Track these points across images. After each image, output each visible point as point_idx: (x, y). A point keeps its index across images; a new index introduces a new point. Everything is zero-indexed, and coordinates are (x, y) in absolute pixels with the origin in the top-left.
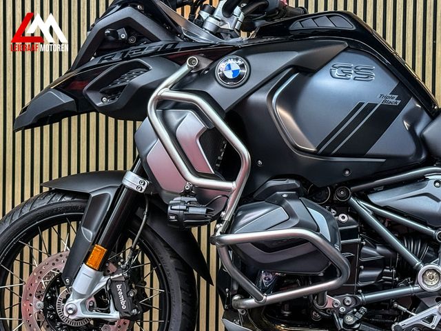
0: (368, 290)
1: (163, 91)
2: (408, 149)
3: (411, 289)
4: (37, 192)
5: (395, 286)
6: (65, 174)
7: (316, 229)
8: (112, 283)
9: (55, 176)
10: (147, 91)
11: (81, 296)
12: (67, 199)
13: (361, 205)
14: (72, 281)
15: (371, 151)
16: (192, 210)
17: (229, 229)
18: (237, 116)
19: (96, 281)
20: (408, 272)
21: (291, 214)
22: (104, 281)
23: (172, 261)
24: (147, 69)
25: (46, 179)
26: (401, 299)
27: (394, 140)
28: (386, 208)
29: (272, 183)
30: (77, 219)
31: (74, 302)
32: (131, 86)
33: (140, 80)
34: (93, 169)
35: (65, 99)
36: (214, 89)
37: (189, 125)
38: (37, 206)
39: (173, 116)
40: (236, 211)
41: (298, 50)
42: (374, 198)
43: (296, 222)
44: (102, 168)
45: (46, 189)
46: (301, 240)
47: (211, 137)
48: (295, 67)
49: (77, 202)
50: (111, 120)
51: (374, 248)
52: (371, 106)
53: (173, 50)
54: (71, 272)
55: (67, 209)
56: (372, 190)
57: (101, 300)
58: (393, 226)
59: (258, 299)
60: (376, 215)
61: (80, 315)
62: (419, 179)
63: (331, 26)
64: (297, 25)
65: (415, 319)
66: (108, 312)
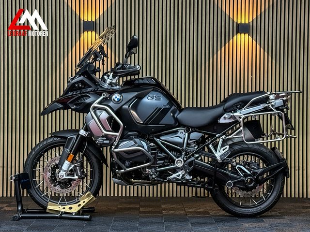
0: (160, 167)
1: (95, 104)
2: (172, 122)
3: (173, 166)
4: (46, 137)
5: (168, 166)
7: (143, 147)
8: (75, 167)
10: (90, 104)
11: (65, 171)
12: (59, 139)
13: (157, 140)
14: (62, 166)
15: (161, 123)
16: (105, 142)
17: (116, 147)
18: (119, 112)
19: (70, 166)
20: (172, 161)
21: (136, 143)
22: (73, 166)
23: (95, 159)
24: (90, 97)
25: (50, 132)
26: (170, 170)
27: (168, 119)
28: (165, 141)
29: (130, 133)
30: (63, 146)
31: (62, 173)
32: (85, 103)
33: (88, 101)
34: (66, 129)
36: (111, 104)
37: (104, 115)
39: (98, 112)
40: (118, 142)
41: (137, 92)
42: (162, 138)
43: (137, 145)
44: (70, 128)
45: (50, 136)
46: (139, 151)
47: (110, 119)
48: (136, 97)
49: (63, 140)
50: (78, 114)
51: (162, 154)
52: (160, 109)
53: (97, 91)
54: (61, 163)
56: (161, 135)
57: (72, 172)
58: (168, 147)
59: (125, 170)
60: (162, 143)
61: (65, 177)
62: (176, 132)
63: (148, 82)
64: (137, 82)
65: (174, 175)
66: (74, 176)
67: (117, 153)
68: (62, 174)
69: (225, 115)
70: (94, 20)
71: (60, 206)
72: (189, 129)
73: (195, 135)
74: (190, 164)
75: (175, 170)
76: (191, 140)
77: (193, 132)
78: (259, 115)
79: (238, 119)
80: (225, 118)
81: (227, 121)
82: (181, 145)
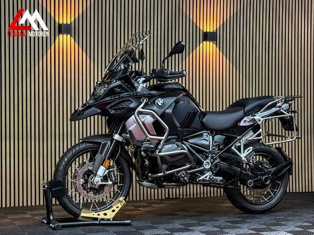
1: (140, 109)
2: (199, 126)
3: (201, 168)
4: (77, 142)
6: (89, 135)
7: (185, 150)
8: (110, 172)
9: (85, 136)
11: (101, 177)
13: (186, 143)
14: (96, 172)
16: (150, 146)
18: (163, 116)
19: (105, 171)
22: (107, 171)
23: (126, 164)
25: (81, 137)
28: (194, 144)
33: (132, 106)
34: (96, 134)
36: (155, 108)
37: (149, 119)
41: (176, 96)
42: (190, 141)
43: (180, 148)
44: (100, 133)
45: (81, 141)
48: (175, 101)
49: (95, 146)
52: (191, 113)
55: (91, 148)
56: (188, 139)
58: (196, 149)
59: (164, 173)
60: (190, 146)
61: (100, 183)
62: (202, 135)
64: (166, 86)
65: (202, 177)
66: (108, 182)
68: (97, 180)
69: (246, 118)
70: (69, 23)
71: (94, 213)
72: (213, 132)
73: (218, 138)
76: (215, 142)
77: (216, 135)
78: (275, 118)
79: (258, 122)
80: (245, 121)
81: (247, 124)
82: (208, 147)
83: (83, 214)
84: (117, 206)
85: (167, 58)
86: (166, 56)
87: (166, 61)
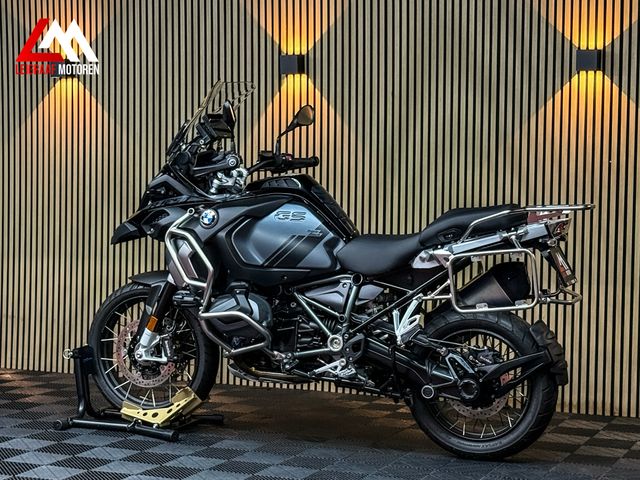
0: (303, 349)
1: (173, 229)
2: (326, 263)
3: (324, 350)
4: (123, 284)
5: (320, 347)
6: (143, 271)
8: (163, 340)
9: (136, 273)
10: (166, 228)
11: (145, 347)
12: (141, 287)
13: (300, 297)
14: (140, 338)
15: (299, 265)
16: (186, 299)
19: (152, 338)
21: (238, 303)
22: (158, 338)
24: (168, 215)
25: (130, 275)
26: (320, 355)
27: (318, 256)
29: (234, 284)
30: (144, 300)
31: (141, 351)
32: (158, 225)
35: (132, 228)
36: (198, 229)
37: (184, 250)
38: (124, 291)
40: (210, 300)
41: (248, 205)
42: (308, 294)
43: (238, 308)
45: (129, 281)
49: (145, 290)
51: (308, 324)
52: (301, 238)
54: (140, 332)
55: (140, 294)
57: (158, 350)
58: (317, 311)
60: (308, 303)
61: (144, 358)
62: (337, 282)
63: (285, 185)
64: (267, 185)
66: (161, 357)
67: (208, 321)
68: (141, 353)
69: (423, 254)
70: (304, 52)
71: (141, 410)
72: (361, 279)
73: (369, 290)
74: (356, 347)
75: (329, 357)
76: (361, 300)
77: (364, 284)
78: (487, 256)
79: (443, 262)
80: (423, 260)
81: (427, 265)
82: (342, 308)
83: (125, 411)
84: (179, 403)
85: (286, 132)
86: (283, 130)
87: (283, 138)
